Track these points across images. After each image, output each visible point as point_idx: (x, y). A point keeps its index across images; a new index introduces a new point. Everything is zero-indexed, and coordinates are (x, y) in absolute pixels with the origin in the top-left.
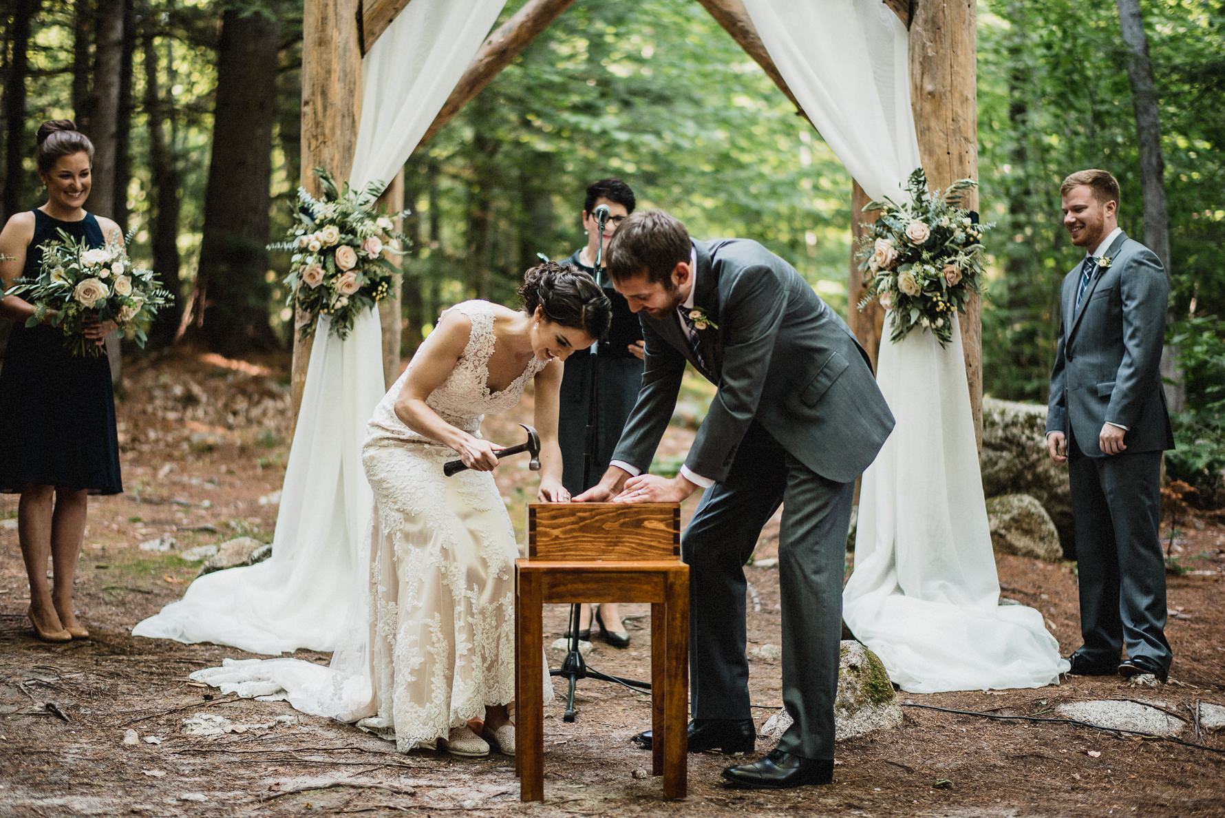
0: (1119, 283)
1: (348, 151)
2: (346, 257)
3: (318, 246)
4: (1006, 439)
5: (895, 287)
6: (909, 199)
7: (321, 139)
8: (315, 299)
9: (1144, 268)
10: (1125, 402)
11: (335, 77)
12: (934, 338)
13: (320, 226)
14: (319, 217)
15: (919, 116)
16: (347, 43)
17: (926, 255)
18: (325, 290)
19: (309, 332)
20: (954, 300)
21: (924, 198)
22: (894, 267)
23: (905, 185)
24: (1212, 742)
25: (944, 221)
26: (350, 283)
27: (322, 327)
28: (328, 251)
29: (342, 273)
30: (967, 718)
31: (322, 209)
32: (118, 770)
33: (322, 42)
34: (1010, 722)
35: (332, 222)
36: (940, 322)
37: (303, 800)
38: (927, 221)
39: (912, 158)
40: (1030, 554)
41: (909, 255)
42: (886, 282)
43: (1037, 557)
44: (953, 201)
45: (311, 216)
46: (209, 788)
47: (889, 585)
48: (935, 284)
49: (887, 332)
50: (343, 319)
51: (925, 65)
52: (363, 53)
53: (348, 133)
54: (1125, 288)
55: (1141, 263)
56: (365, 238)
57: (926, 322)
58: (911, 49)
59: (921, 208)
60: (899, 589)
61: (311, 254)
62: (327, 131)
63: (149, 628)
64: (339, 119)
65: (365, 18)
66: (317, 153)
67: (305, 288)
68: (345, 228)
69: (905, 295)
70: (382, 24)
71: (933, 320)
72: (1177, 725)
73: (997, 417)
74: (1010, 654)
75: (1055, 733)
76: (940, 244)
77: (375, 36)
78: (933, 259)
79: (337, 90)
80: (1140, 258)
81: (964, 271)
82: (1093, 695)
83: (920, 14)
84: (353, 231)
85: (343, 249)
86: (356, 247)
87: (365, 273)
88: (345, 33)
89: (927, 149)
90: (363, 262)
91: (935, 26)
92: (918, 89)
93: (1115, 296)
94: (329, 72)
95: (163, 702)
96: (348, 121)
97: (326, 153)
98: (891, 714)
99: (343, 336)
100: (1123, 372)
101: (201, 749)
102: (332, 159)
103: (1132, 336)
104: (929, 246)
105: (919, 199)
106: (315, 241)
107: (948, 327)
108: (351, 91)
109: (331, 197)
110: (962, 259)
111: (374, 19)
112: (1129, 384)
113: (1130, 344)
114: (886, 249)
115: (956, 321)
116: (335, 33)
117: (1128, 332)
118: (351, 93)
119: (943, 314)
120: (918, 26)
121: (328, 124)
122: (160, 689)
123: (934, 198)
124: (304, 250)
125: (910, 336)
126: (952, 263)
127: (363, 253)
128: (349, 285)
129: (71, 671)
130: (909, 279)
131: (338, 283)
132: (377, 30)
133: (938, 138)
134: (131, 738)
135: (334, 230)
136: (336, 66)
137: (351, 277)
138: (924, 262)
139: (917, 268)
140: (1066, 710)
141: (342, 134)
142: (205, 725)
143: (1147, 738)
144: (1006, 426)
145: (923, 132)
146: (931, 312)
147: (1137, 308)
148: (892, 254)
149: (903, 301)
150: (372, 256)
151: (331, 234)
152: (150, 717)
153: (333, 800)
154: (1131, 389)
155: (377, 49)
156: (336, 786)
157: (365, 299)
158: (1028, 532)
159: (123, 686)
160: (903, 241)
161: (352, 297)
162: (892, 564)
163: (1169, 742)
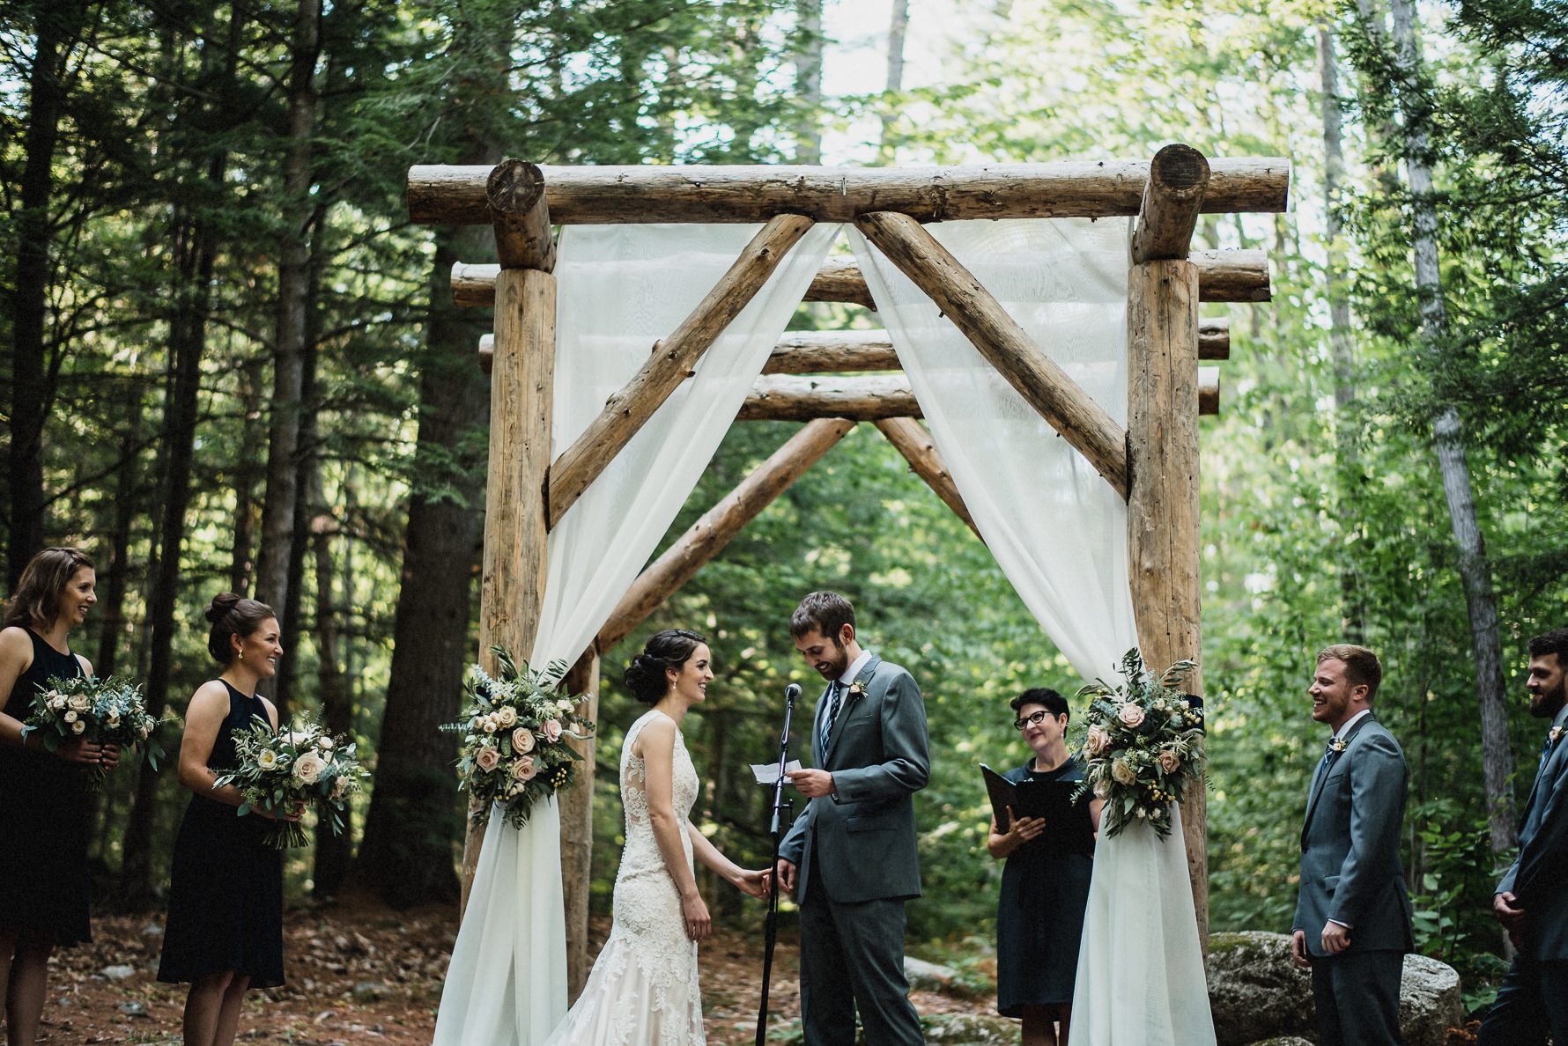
0: (1349, 769)
1: (530, 630)
2: (524, 740)
3: (494, 727)
4: (1276, 973)
5: (1108, 775)
6: (1123, 681)
7: (501, 617)
8: (490, 784)
9: (1374, 753)
10: (1347, 896)
11: (517, 552)
12: (1152, 831)
13: (497, 707)
14: (496, 696)
15: (1137, 595)
16: (531, 515)
17: (1140, 739)
18: (500, 775)
19: (480, 822)
20: (1172, 789)
21: (1140, 680)
22: (1107, 753)
23: (1119, 666)
25: (1160, 704)
26: (526, 768)
27: (495, 818)
28: (504, 733)
29: (519, 757)
31: (499, 689)
33: (506, 515)
35: (510, 703)
36: (1157, 812)
38: (1141, 704)
39: (1129, 637)
41: (1123, 738)
42: (1100, 770)
44: (1172, 684)
45: (488, 696)
48: (1150, 771)
50: (519, 809)
51: (1143, 541)
52: (548, 528)
53: (530, 612)
54: (1354, 775)
55: (1371, 748)
56: (544, 720)
57: (1142, 812)
58: (1130, 524)
59: (1135, 692)
61: (486, 735)
62: (508, 609)
64: (520, 596)
65: (551, 491)
66: (496, 632)
67: (480, 773)
68: (523, 709)
69: (1119, 783)
70: (568, 498)
71: (1150, 811)
73: (1266, 949)
76: (1155, 727)
77: (563, 510)
78: (1149, 744)
79: (519, 566)
80: (1371, 742)
81: (1182, 757)
83: (1138, 487)
84: (532, 713)
85: (521, 731)
86: (534, 730)
87: (543, 758)
88: (529, 506)
89: (1145, 628)
90: (541, 746)
91: (1153, 499)
92: (1136, 566)
93: (1346, 783)
94: (511, 547)
96: (530, 599)
97: (506, 632)
99: (518, 825)
100: (1348, 864)
102: (513, 639)
103: (1358, 827)
104: (1144, 729)
105: (1135, 682)
106: (490, 722)
107: (1166, 818)
109: (509, 676)
110: (1179, 743)
111: (561, 491)
112: (1351, 878)
113: (1355, 835)
114: (1099, 734)
115: (1176, 812)
116: (519, 507)
117: (1354, 822)
118: (535, 569)
119: (1161, 804)
120: (1136, 502)
121: (510, 601)
123: (1151, 681)
124: (479, 731)
126: (1168, 748)
127: (541, 736)
128: (526, 771)
130: (1122, 765)
131: (514, 768)
132: (564, 504)
133: (1157, 618)
135: (512, 711)
136: (520, 541)
137: (528, 762)
138: (1138, 747)
139: (1130, 753)
141: (525, 613)
145: (1141, 611)
146: (1145, 800)
147: (1363, 796)
148: (1105, 739)
149: (1117, 790)
150: (550, 740)
151: (508, 715)
154: (1352, 883)
155: (563, 525)
157: (543, 786)
160: (1117, 725)
161: (528, 784)
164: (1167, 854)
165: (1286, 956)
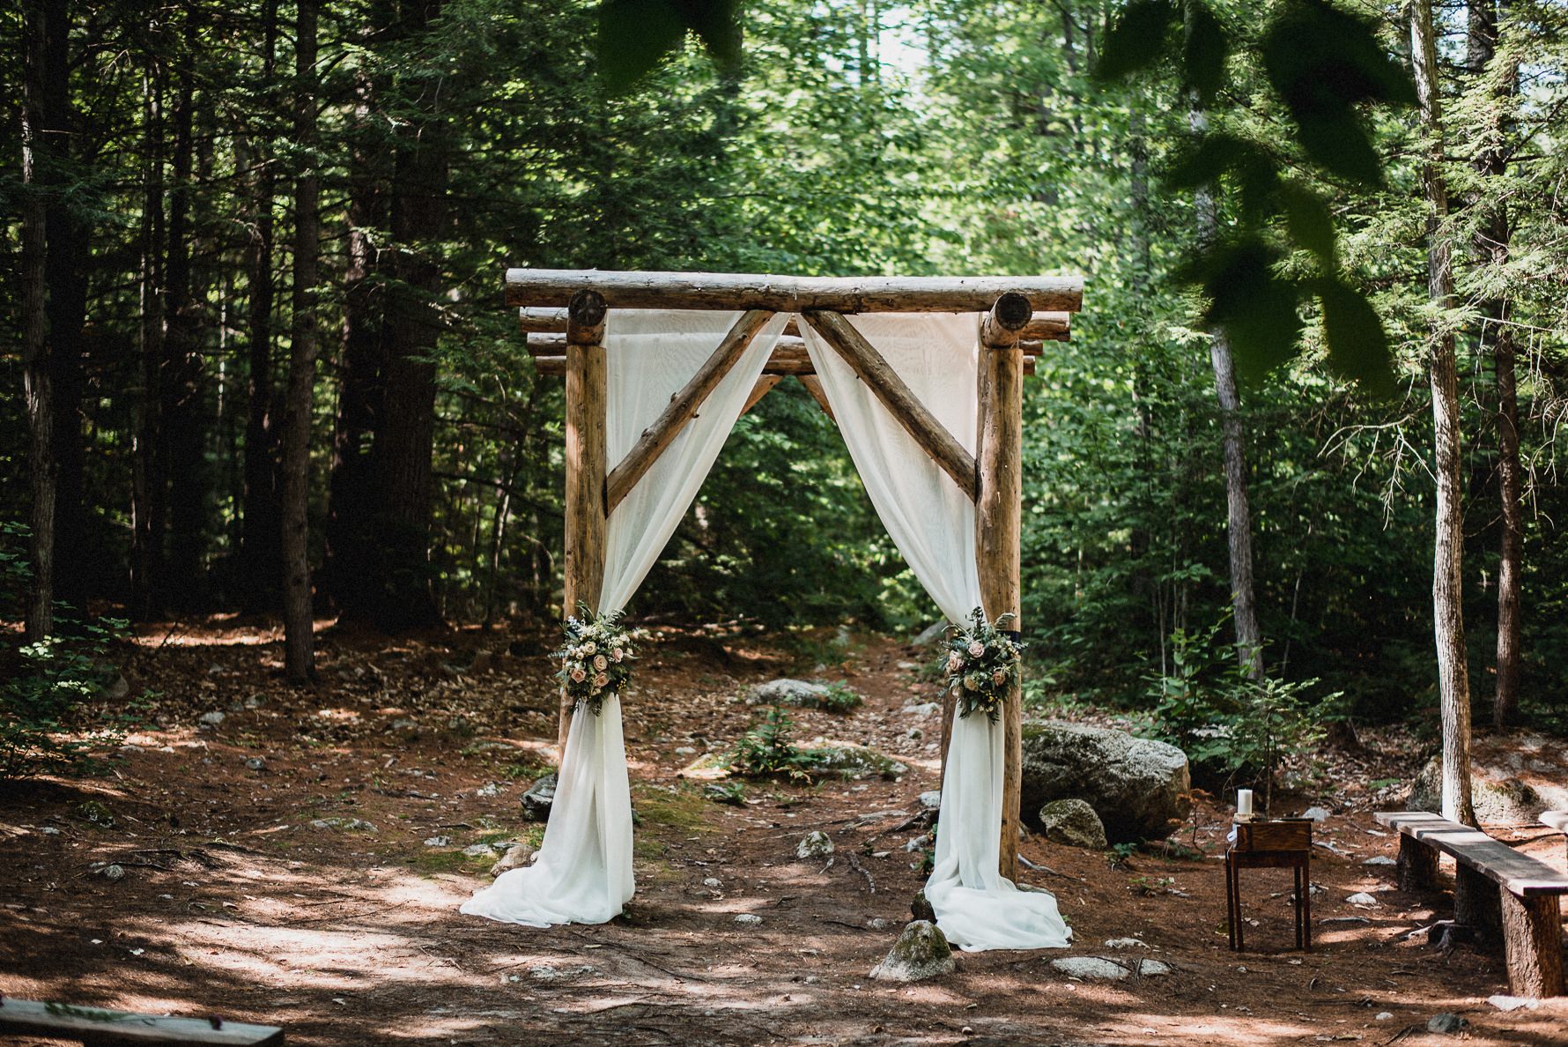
1: (598, 586)
2: (601, 663)
3: (582, 655)
4: (1065, 756)
5: (962, 684)
6: (972, 627)
7: (579, 578)
8: (578, 690)
11: (589, 536)
12: (986, 719)
13: (583, 642)
14: (582, 635)
15: (980, 567)
16: (596, 511)
17: (982, 665)
18: (586, 684)
19: (571, 710)
20: (1001, 694)
21: (982, 626)
22: (961, 671)
23: (969, 616)
25: (994, 643)
26: (601, 680)
27: (581, 706)
28: (588, 659)
29: (598, 672)
31: (584, 630)
33: (581, 513)
35: (591, 639)
36: (991, 708)
38: (983, 642)
39: (975, 600)
40: (1082, 844)
41: (971, 664)
42: (956, 682)
43: (1086, 847)
45: (577, 635)
47: (956, 882)
48: (987, 684)
49: (958, 711)
50: (597, 701)
51: (985, 533)
52: (607, 516)
53: (598, 573)
56: (612, 649)
57: (981, 708)
59: (979, 635)
60: (961, 883)
61: (577, 660)
62: (584, 573)
64: (591, 565)
65: (608, 495)
66: (577, 588)
67: (572, 682)
68: (599, 643)
69: (968, 690)
71: (986, 707)
73: (1059, 738)
76: (991, 657)
77: (615, 505)
78: (987, 668)
79: (590, 544)
81: (1007, 676)
83: (982, 497)
84: (605, 645)
85: (599, 656)
86: (607, 655)
87: (612, 672)
89: (986, 593)
90: (611, 665)
92: (980, 550)
96: (597, 566)
97: (583, 590)
99: (597, 713)
102: (587, 592)
104: (984, 659)
105: (978, 627)
106: (580, 652)
107: (996, 711)
108: (600, 544)
109: (590, 621)
110: (1005, 667)
111: (615, 494)
114: (955, 658)
115: (1002, 707)
118: (599, 546)
119: (993, 703)
121: (585, 568)
123: (988, 628)
124: (572, 658)
125: (973, 716)
126: (998, 670)
127: (611, 659)
130: (970, 680)
131: (595, 682)
132: (616, 502)
133: (993, 583)
135: (593, 644)
136: (590, 528)
137: (603, 675)
138: (980, 670)
139: (975, 674)
140: (1058, 963)
141: (594, 576)
144: (1066, 746)
145: (983, 578)
146: (984, 701)
148: (960, 662)
149: (967, 695)
150: (616, 661)
151: (590, 647)
155: (617, 512)
157: (612, 688)
158: (1080, 828)
160: (967, 655)
161: (603, 688)
162: (958, 866)
164: (993, 730)
165: (1072, 744)
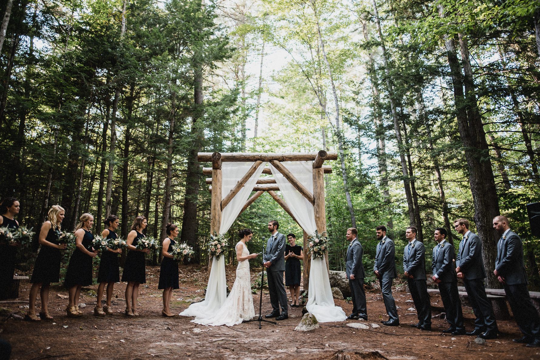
1: (219, 228)
2: (219, 246)
4: (332, 277)
5: (313, 250)
6: (315, 235)
7: (214, 225)
8: (213, 254)
9: (357, 246)
10: (354, 270)
11: (217, 215)
12: (320, 259)
13: (214, 241)
15: (316, 221)
18: (215, 252)
19: (212, 260)
20: (324, 252)
22: (313, 247)
23: (314, 232)
24: (375, 330)
25: (321, 239)
26: (219, 251)
27: (214, 259)
28: (216, 245)
29: (218, 249)
30: (331, 327)
31: (215, 238)
32: (183, 338)
33: (215, 209)
34: (338, 327)
35: (216, 240)
37: (217, 342)
38: (318, 239)
39: (315, 228)
41: (316, 244)
42: (312, 249)
44: (323, 235)
45: (213, 239)
46: (199, 341)
47: (315, 303)
48: (320, 250)
49: (312, 258)
50: (218, 257)
51: (317, 212)
52: (221, 211)
53: (219, 224)
54: (354, 250)
56: (222, 243)
57: (319, 256)
58: (314, 210)
59: (317, 237)
60: (316, 304)
63: (182, 314)
64: (217, 222)
65: (222, 205)
66: (213, 228)
67: (212, 251)
68: (219, 241)
69: (315, 251)
72: (368, 327)
73: (331, 273)
74: (337, 315)
75: (347, 329)
76: (321, 242)
77: (223, 208)
78: (320, 245)
79: (217, 217)
80: (356, 244)
81: (325, 247)
82: (352, 322)
83: (316, 204)
87: (222, 249)
88: (218, 208)
89: (318, 226)
90: (222, 247)
91: (318, 206)
92: (316, 216)
93: (352, 251)
94: (215, 214)
95: (188, 327)
97: (215, 228)
98: (317, 326)
99: (218, 260)
100: (353, 265)
101: (197, 335)
104: (319, 243)
105: (317, 235)
106: (213, 243)
107: (323, 257)
108: (220, 217)
109: (216, 236)
110: (325, 245)
111: (224, 205)
112: (354, 267)
113: (354, 260)
114: (311, 243)
115: (324, 256)
117: (354, 258)
119: (322, 255)
120: (315, 206)
121: (215, 223)
122: (187, 324)
123: (319, 235)
124: (212, 245)
125: (316, 259)
126: (323, 246)
127: (222, 245)
129: (170, 321)
130: (316, 249)
131: (217, 251)
133: (319, 225)
134: (184, 333)
136: (217, 213)
137: (220, 250)
139: (317, 247)
140: (348, 325)
142: (196, 330)
143: (363, 330)
144: (333, 275)
145: (317, 223)
146: (320, 254)
147: (355, 253)
148: (312, 244)
149: (315, 253)
151: (216, 242)
152: (186, 329)
153: (223, 342)
155: (224, 210)
156: (223, 340)
157: (222, 253)
158: (337, 294)
159: (180, 324)
160: (314, 242)
161: (219, 253)
162: (315, 300)
163: (367, 330)
164: (322, 263)
